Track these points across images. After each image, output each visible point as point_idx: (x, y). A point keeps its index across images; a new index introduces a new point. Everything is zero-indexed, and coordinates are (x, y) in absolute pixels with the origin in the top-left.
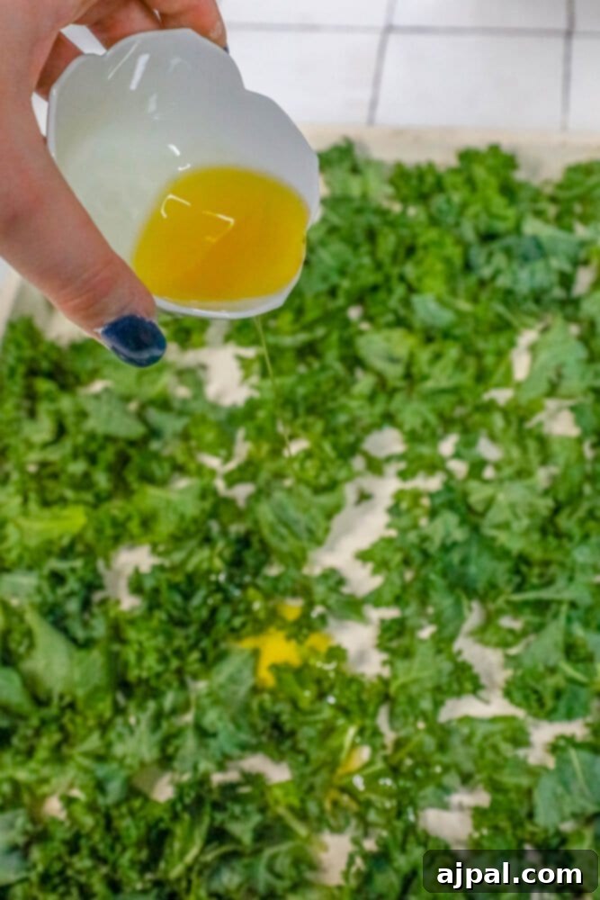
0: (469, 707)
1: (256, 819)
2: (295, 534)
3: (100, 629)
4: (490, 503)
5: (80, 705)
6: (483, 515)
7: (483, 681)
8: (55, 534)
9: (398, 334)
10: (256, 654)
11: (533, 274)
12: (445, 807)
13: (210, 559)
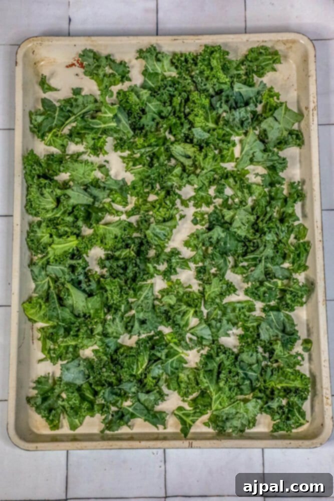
0: (232, 298)
1: (166, 351)
2: (159, 238)
3: (94, 285)
4: (232, 218)
5: (92, 316)
6: (231, 224)
7: (236, 287)
8: (66, 249)
9: (188, 146)
10: (152, 285)
11: (240, 113)
12: (228, 335)
13: (130, 252)
